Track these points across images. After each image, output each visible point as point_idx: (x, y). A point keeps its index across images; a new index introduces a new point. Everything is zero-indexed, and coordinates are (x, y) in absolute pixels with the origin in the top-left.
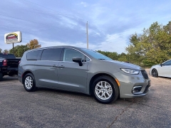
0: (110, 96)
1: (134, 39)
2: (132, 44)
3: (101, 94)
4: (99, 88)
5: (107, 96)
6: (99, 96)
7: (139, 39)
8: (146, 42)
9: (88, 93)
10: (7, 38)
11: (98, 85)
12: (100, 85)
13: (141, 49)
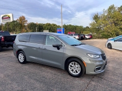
0: (79, 72)
1: (96, 18)
2: (94, 21)
3: (73, 70)
4: (71, 66)
5: (77, 72)
6: (71, 72)
7: (99, 18)
8: (105, 20)
9: (64, 69)
10: (3, 18)
11: (71, 64)
12: (72, 64)
13: (100, 25)
